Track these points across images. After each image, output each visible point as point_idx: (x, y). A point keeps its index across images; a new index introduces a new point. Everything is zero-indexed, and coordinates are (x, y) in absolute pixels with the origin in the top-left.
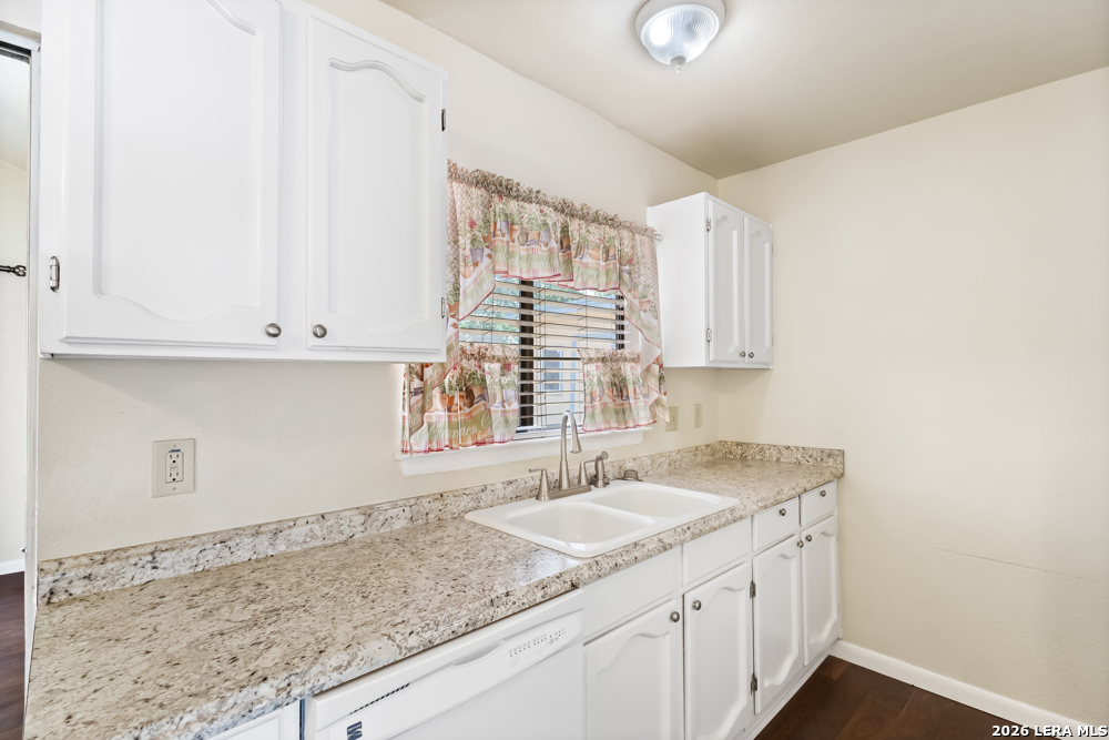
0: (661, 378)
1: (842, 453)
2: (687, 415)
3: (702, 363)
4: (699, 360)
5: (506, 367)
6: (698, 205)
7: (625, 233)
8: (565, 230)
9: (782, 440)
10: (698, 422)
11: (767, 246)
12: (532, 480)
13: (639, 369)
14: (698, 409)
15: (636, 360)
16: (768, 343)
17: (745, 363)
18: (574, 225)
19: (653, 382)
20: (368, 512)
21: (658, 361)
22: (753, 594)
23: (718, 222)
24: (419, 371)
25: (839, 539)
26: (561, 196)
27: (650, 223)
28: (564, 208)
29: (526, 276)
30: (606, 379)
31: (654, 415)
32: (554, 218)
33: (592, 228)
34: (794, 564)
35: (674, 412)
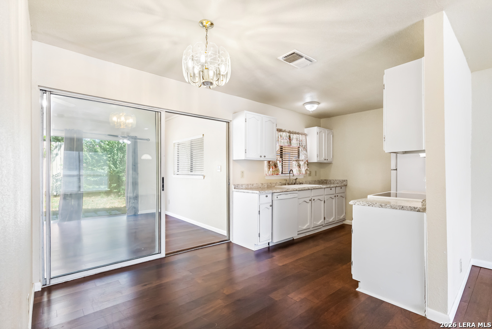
0: (308, 165)
1: (347, 180)
2: (313, 173)
3: (316, 161)
4: (315, 161)
5: (280, 162)
6: (315, 129)
7: (300, 135)
8: (290, 136)
9: (334, 179)
10: (316, 175)
11: (332, 136)
12: (285, 182)
13: (303, 162)
14: (316, 172)
15: (302, 161)
16: (331, 157)
17: (326, 161)
18: (291, 135)
19: (306, 165)
20: (262, 184)
21: (307, 161)
22: (325, 202)
23: (320, 132)
24: (269, 162)
25: (345, 199)
26: (289, 130)
27: (306, 132)
28: (290, 132)
29: (282, 145)
30: (297, 164)
31: (306, 172)
32: (288, 134)
33: (294, 135)
34: (334, 200)
35: (310, 172)
